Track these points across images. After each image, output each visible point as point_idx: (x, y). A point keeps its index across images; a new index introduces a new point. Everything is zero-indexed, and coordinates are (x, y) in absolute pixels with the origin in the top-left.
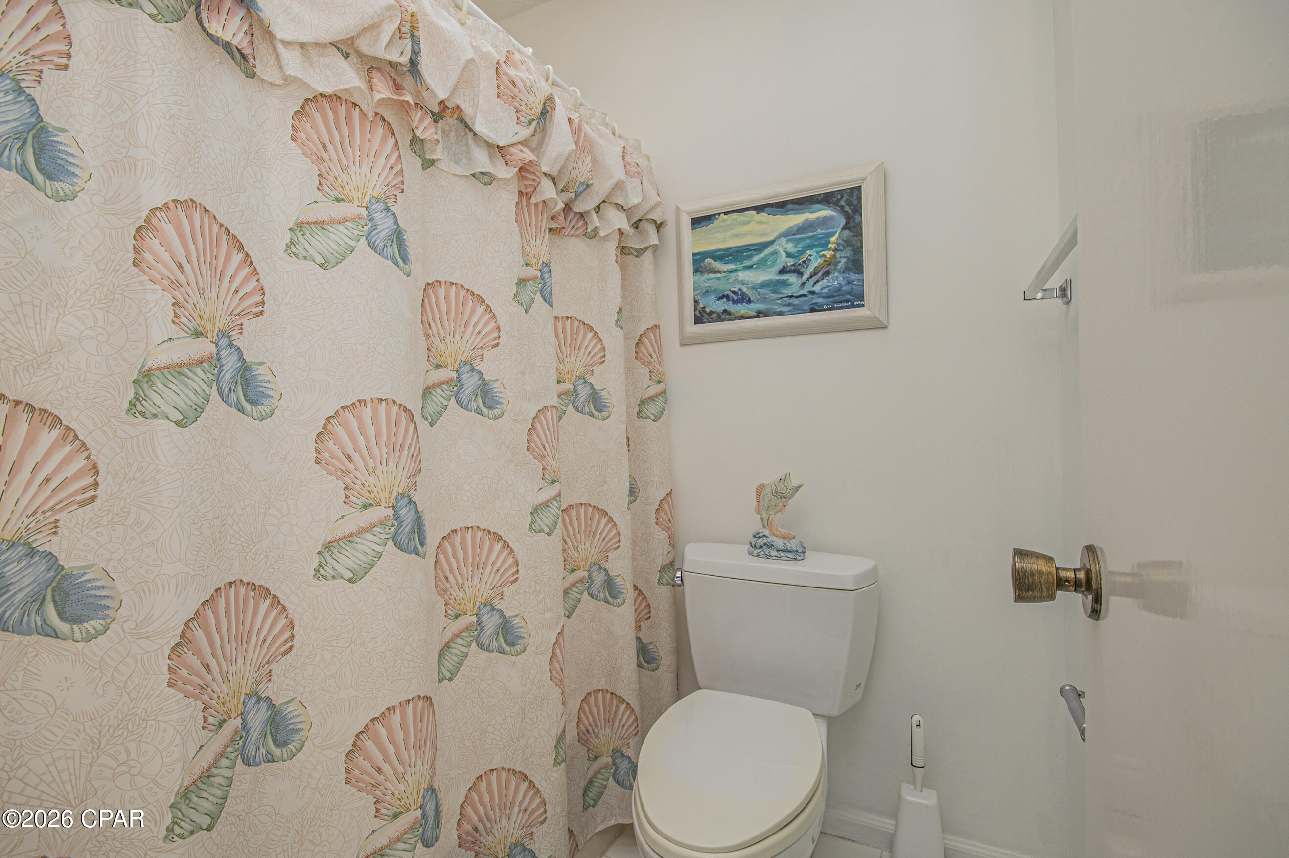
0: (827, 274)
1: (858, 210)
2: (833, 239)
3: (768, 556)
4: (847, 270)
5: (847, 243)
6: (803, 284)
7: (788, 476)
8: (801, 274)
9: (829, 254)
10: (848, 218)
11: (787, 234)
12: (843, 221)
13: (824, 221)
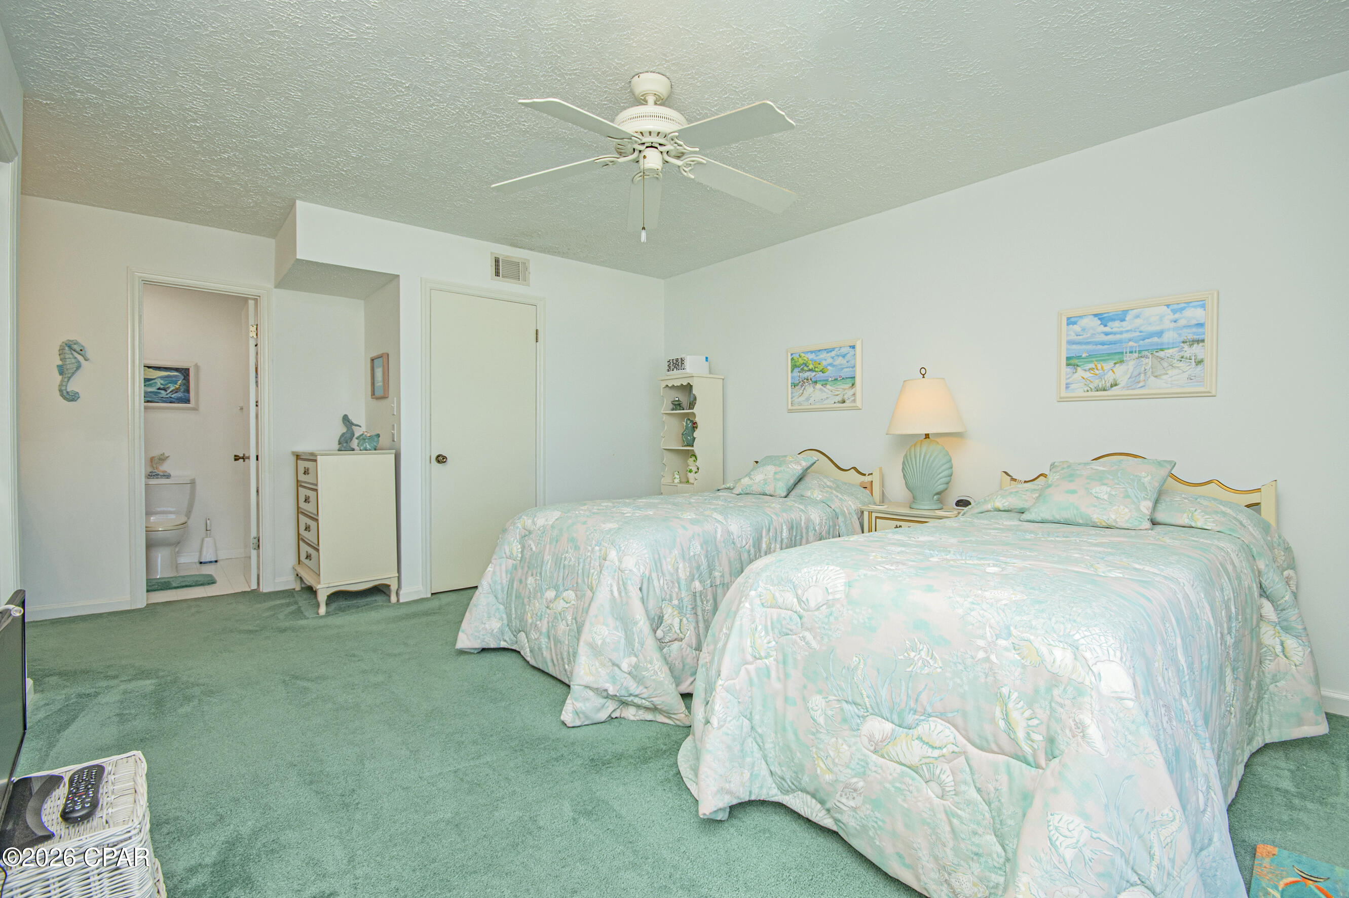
0: (176, 392)
1: (188, 375)
2: (179, 382)
3: (157, 478)
4: (184, 392)
5: (184, 384)
6: (167, 394)
7: (164, 454)
8: (166, 391)
9: (177, 386)
10: (185, 377)
11: (162, 378)
12: (183, 377)
13: (176, 376)
